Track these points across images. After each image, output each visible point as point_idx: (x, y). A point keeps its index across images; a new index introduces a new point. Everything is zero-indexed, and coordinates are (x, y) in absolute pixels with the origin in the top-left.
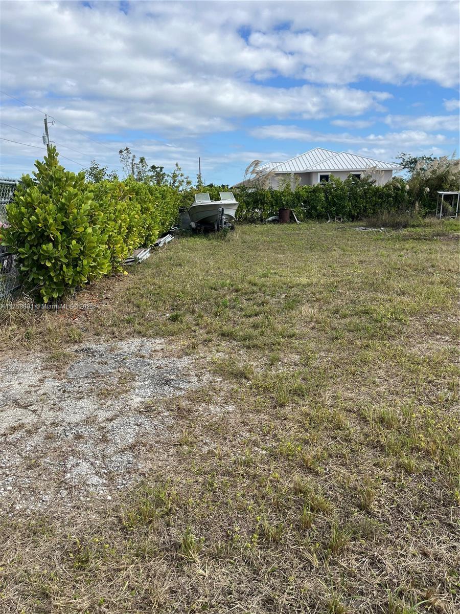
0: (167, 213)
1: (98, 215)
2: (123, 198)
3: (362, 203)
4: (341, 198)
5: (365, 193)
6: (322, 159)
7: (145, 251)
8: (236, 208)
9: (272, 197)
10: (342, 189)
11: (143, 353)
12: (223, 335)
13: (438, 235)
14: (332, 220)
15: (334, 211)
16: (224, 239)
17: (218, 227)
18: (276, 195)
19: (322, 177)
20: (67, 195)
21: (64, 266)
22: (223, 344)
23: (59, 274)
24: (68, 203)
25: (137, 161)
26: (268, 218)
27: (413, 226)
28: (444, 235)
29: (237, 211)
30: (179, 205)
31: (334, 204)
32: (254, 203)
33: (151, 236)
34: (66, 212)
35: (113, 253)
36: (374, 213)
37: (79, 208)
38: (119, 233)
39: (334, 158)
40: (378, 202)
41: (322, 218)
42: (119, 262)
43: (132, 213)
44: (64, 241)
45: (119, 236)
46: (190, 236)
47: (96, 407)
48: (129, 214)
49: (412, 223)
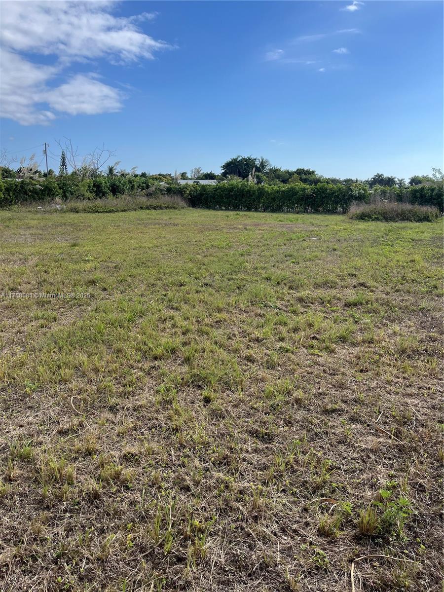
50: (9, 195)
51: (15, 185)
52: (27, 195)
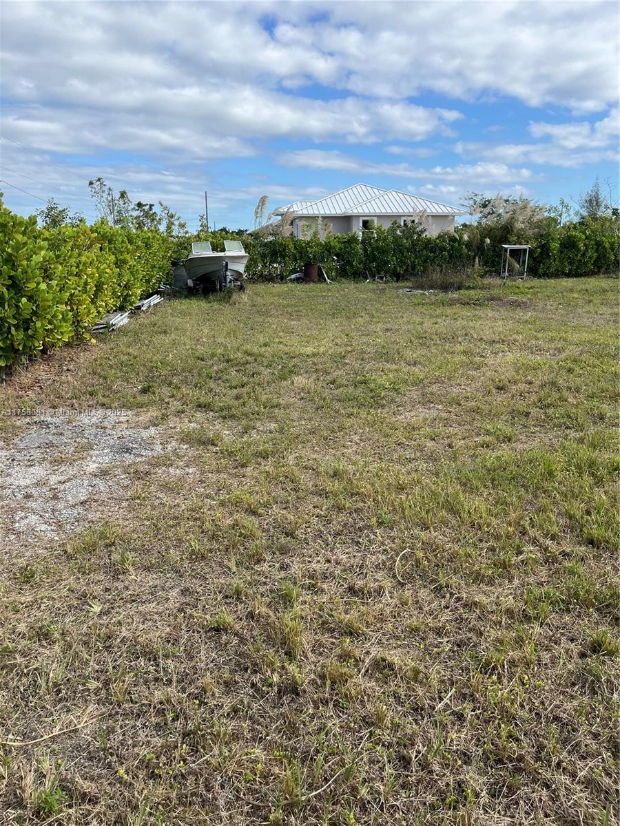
0: (153, 267)
1: (54, 268)
2: (89, 247)
3: (410, 258)
4: (383, 251)
5: (413, 245)
6: (365, 199)
7: (121, 315)
8: (246, 261)
9: (295, 248)
10: (385, 240)
11: (106, 424)
12: (199, 406)
13: (492, 299)
14: (372, 280)
15: (374, 268)
16: (228, 302)
17: (221, 286)
18: (300, 246)
19: (364, 223)
20: (14, 244)
21: (13, 328)
22: (198, 415)
23: (7, 338)
24: (16, 254)
25: (117, 196)
26: (290, 275)
27: (469, 288)
28: (500, 299)
29: (248, 265)
30: (171, 257)
31: (374, 259)
32: (272, 256)
33: (130, 296)
34: (14, 265)
35: (75, 316)
36: (425, 270)
37: (29, 259)
38: (85, 291)
39: (381, 198)
40: (429, 256)
41: (359, 277)
42: (85, 327)
43: (102, 267)
44: (12, 298)
45: (84, 295)
46: (186, 297)
47: (48, 472)
48: (98, 268)
49: (467, 285)
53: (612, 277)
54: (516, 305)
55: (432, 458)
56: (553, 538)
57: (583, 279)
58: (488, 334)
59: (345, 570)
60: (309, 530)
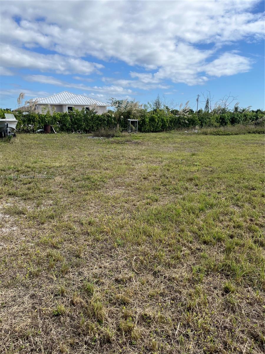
3: (91, 124)
4: (79, 120)
5: (92, 118)
6: (68, 98)
8: (16, 123)
9: (39, 118)
10: (80, 115)
12: (10, 194)
13: (128, 141)
14: (75, 133)
15: (76, 127)
16: (9, 142)
17: (5, 135)
18: (42, 117)
19: (69, 108)
22: (10, 199)
26: (37, 130)
27: (117, 136)
28: (130, 141)
29: (17, 125)
31: (76, 124)
32: (28, 121)
36: (98, 129)
39: (75, 98)
40: (99, 123)
41: (70, 131)
49: (116, 135)
50: (171, 125)
51: (175, 119)
52: (180, 124)
53: (168, 133)
54: (137, 143)
55: (128, 211)
56: (191, 242)
57: (158, 133)
58: (131, 156)
59: (110, 271)
60: (86, 253)
